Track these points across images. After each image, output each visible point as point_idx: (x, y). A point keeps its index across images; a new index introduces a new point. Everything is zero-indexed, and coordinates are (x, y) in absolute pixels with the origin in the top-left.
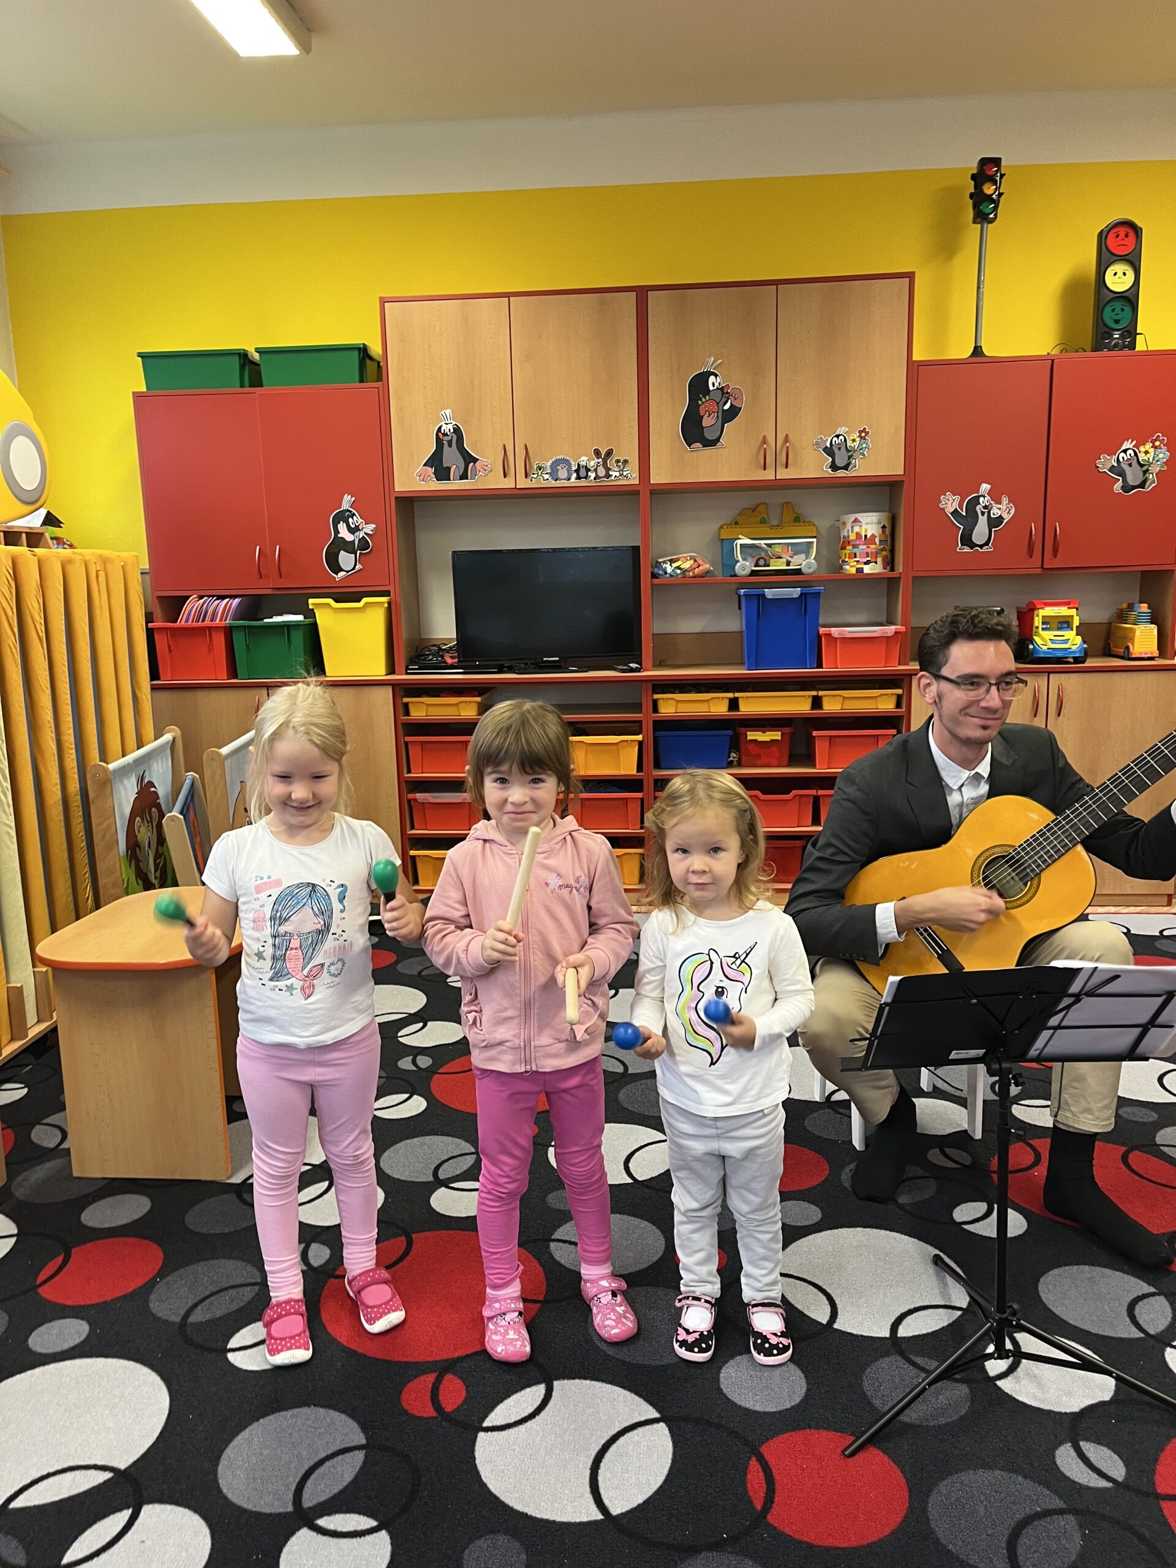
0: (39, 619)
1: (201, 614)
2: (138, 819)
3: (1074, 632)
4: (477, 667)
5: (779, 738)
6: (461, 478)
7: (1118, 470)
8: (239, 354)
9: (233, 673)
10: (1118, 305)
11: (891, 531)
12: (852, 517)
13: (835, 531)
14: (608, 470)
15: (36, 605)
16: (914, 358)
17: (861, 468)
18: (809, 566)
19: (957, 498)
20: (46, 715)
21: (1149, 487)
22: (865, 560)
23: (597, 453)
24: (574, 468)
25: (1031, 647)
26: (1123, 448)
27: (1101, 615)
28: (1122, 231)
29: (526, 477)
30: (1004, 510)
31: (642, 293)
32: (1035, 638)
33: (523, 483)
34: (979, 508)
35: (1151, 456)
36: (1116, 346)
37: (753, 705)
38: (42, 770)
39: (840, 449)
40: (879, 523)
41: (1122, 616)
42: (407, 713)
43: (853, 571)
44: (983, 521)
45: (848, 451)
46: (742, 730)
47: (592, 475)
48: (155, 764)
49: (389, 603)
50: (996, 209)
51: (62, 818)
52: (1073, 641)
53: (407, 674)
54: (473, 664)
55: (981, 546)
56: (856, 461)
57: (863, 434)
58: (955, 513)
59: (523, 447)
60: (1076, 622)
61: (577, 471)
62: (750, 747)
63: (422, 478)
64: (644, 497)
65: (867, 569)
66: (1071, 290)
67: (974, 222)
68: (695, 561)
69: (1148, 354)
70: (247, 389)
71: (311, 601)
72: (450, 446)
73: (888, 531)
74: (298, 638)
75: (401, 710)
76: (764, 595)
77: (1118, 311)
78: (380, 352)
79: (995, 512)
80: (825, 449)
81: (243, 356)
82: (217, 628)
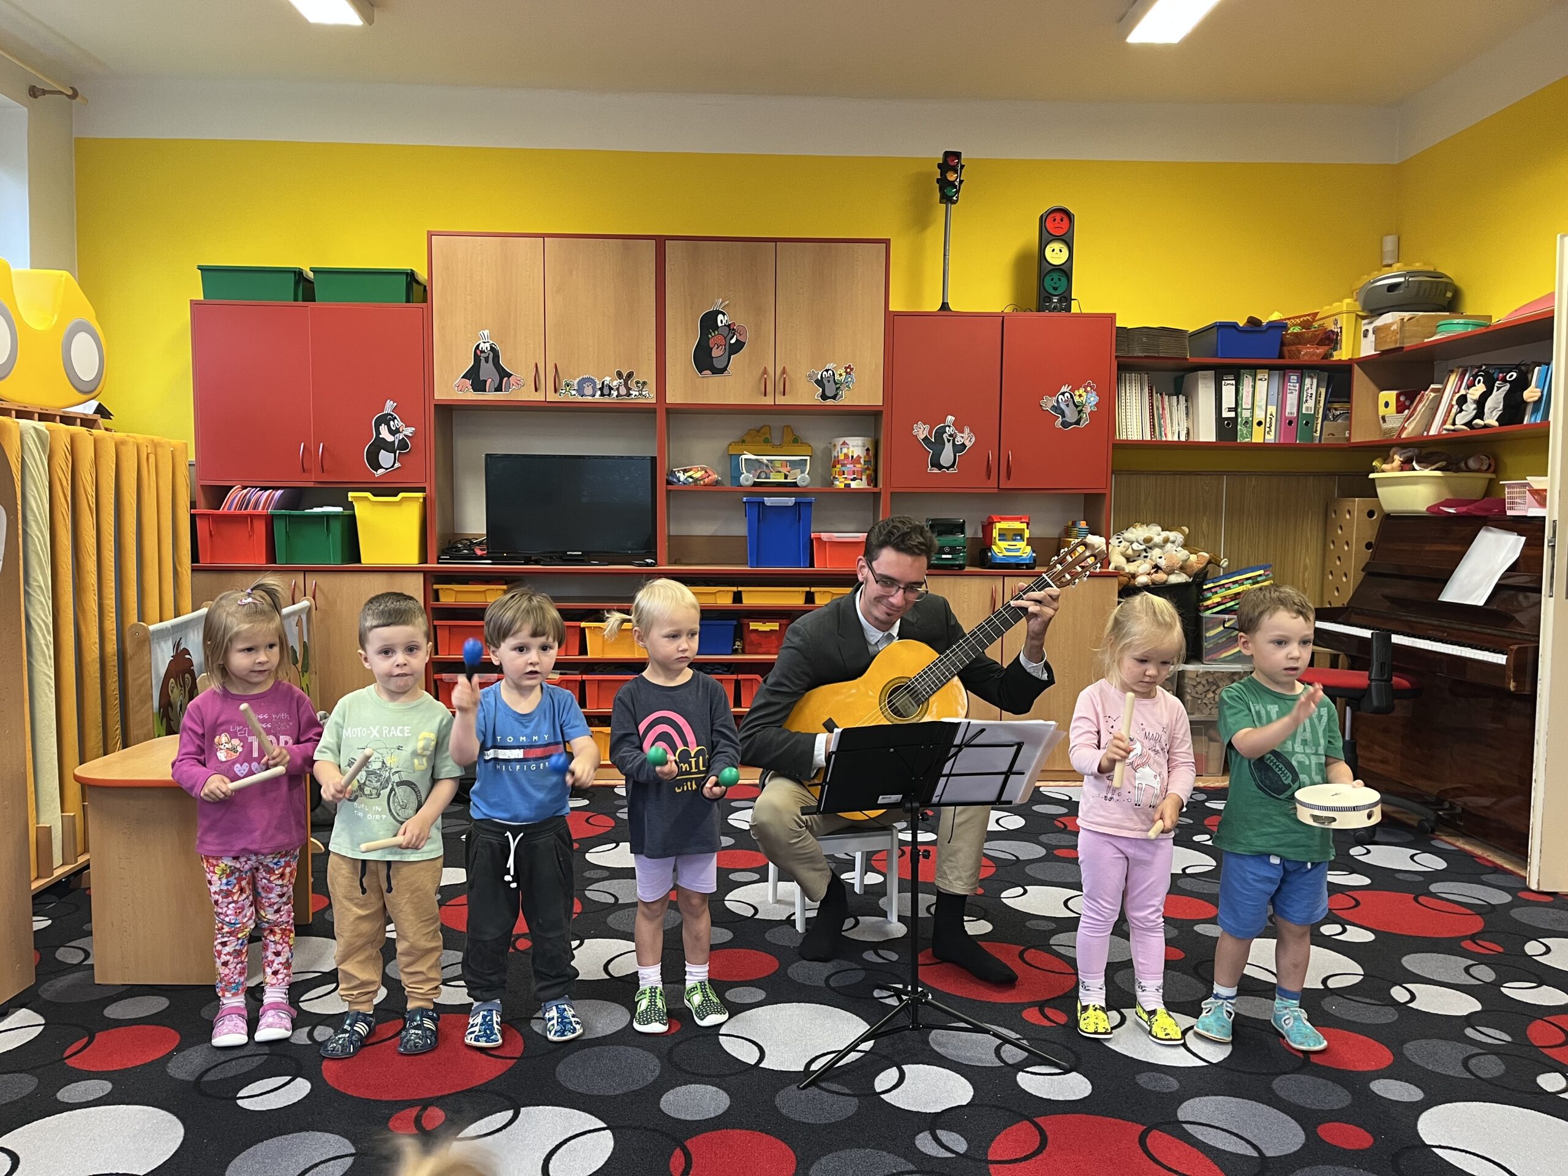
0: (91, 491)
1: (244, 503)
2: (172, 680)
3: (1025, 542)
4: (505, 558)
5: (777, 628)
6: (496, 390)
7: (1058, 408)
8: (295, 272)
9: (272, 557)
10: (1056, 276)
11: (874, 453)
12: (842, 440)
13: (828, 451)
14: (628, 389)
15: (89, 478)
16: (891, 309)
17: (847, 399)
18: (803, 479)
19: (927, 427)
20: (91, 579)
21: (1082, 425)
22: (852, 477)
23: (620, 375)
24: (599, 386)
25: (990, 554)
26: (1062, 390)
27: (1051, 531)
28: (1058, 216)
29: (556, 392)
30: (966, 438)
31: (661, 241)
32: (993, 547)
33: (552, 397)
34: (945, 436)
35: (1084, 399)
36: (1055, 308)
37: (754, 598)
38: (83, 629)
39: (829, 381)
40: (864, 446)
41: (1068, 532)
42: (437, 599)
43: (842, 486)
44: (948, 447)
45: (836, 384)
46: (746, 621)
47: (615, 393)
48: (191, 635)
49: (425, 499)
50: (958, 192)
51: (98, 675)
52: (1024, 551)
53: (439, 563)
54: (501, 555)
55: (948, 468)
56: (844, 392)
57: (849, 370)
58: (926, 439)
59: (553, 366)
60: (1027, 534)
61: (601, 389)
62: (753, 636)
63: (460, 388)
64: (661, 415)
65: (854, 485)
66: (1021, 262)
67: (941, 202)
68: (706, 472)
69: (1081, 316)
70: (300, 303)
71: (350, 494)
72: (487, 362)
73: (871, 453)
74: (337, 527)
75: (431, 596)
76: (763, 503)
77: (1056, 279)
78: (426, 277)
79: (959, 440)
80: (818, 382)
81: (298, 274)
82: (259, 516)
